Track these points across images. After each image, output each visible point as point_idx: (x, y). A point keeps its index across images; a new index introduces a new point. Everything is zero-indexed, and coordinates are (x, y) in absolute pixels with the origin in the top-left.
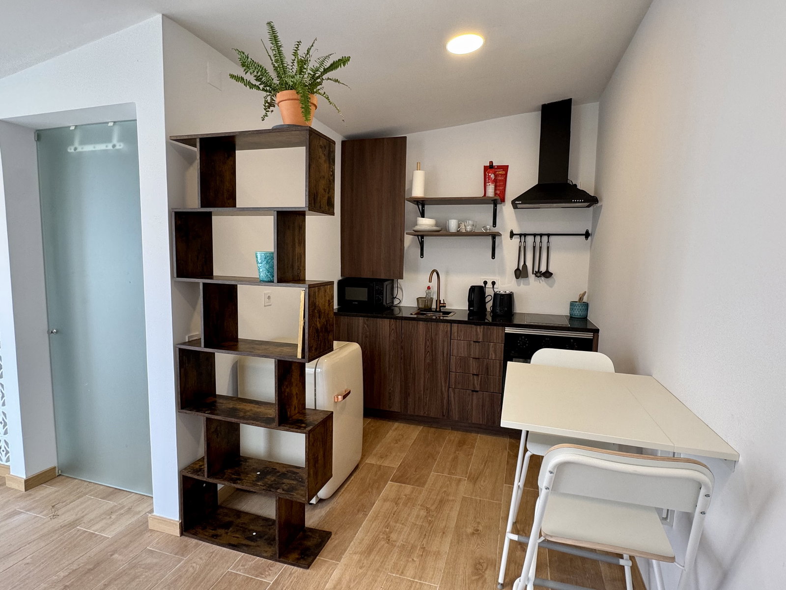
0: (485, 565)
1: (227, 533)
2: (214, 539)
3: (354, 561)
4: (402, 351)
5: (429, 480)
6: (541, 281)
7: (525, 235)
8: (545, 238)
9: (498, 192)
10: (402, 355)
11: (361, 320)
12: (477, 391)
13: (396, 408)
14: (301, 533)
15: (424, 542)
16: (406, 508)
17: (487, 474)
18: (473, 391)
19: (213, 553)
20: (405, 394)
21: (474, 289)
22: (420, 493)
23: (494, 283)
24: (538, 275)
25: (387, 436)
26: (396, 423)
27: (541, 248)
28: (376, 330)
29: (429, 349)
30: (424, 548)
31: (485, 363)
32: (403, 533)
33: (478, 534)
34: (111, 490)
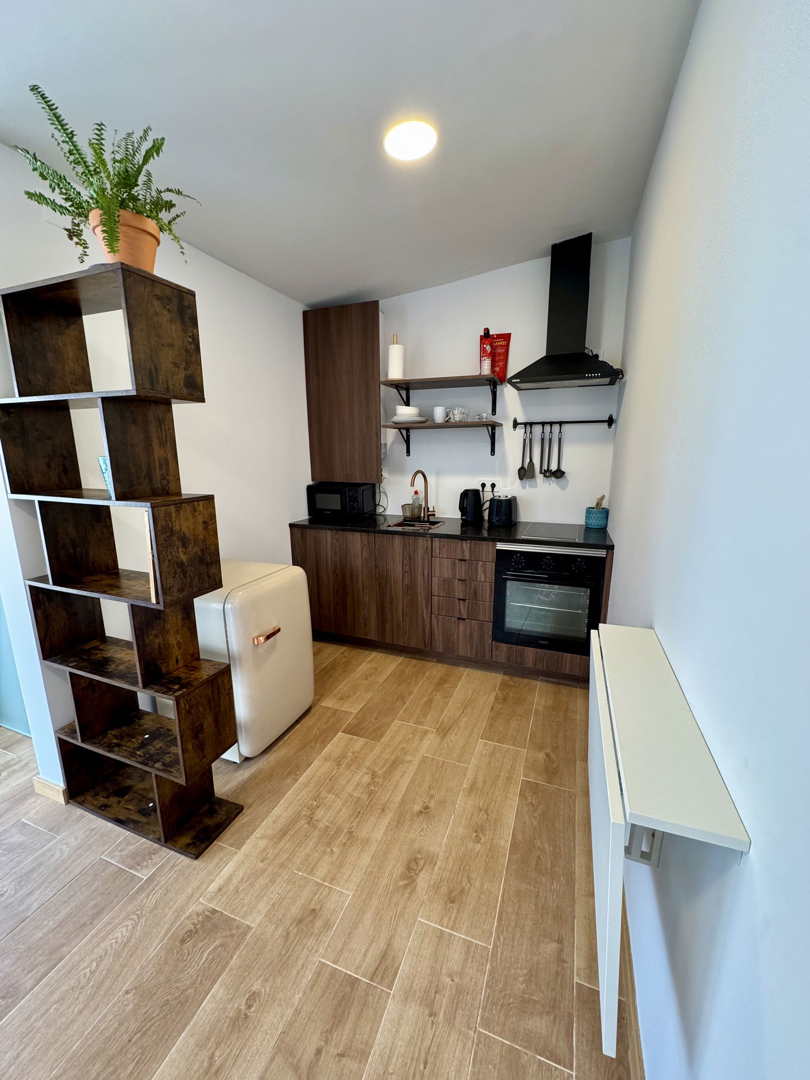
0: (421, 863)
1: (119, 802)
2: (102, 810)
3: (258, 850)
4: (377, 571)
5: (388, 731)
6: (551, 482)
7: (531, 424)
8: (556, 428)
9: (497, 369)
10: (377, 575)
11: (329, 533)
12: (464, 619)
13: (373, 636)
14: (206, 806)
15: (354, 824)
16: (348, 771)
17: (462, 724)
18: (459, 619)
19: (93, 830)
20: (382, 621)
21: (467, 493)
22: (372, 749)
23: (493, 486)
24: (548, 474)
25: (357, 670)
26: (374, 653)
27: (550, 440)
28: (346, 545)
29: (407, 568)
30: (352, 832)
31: (473, 587)
32: (333, 808)
33: (426, 813)
34: (21, 736)
